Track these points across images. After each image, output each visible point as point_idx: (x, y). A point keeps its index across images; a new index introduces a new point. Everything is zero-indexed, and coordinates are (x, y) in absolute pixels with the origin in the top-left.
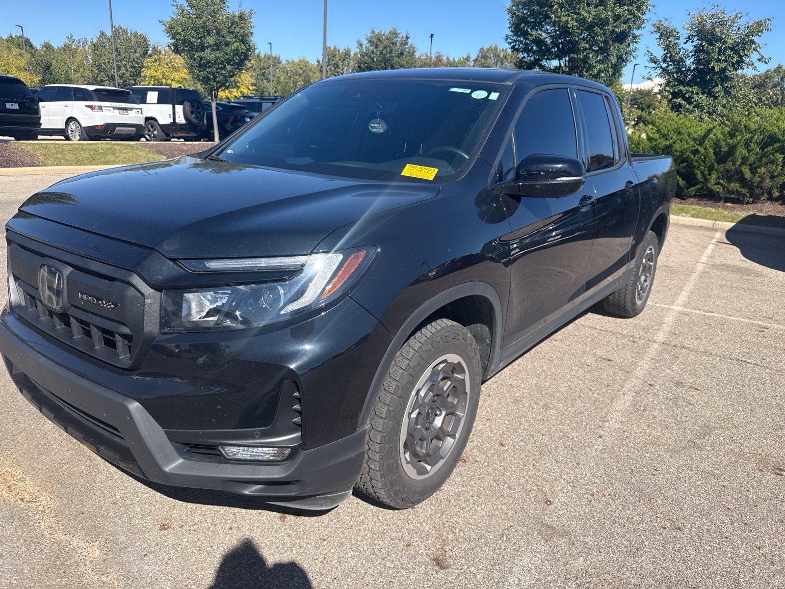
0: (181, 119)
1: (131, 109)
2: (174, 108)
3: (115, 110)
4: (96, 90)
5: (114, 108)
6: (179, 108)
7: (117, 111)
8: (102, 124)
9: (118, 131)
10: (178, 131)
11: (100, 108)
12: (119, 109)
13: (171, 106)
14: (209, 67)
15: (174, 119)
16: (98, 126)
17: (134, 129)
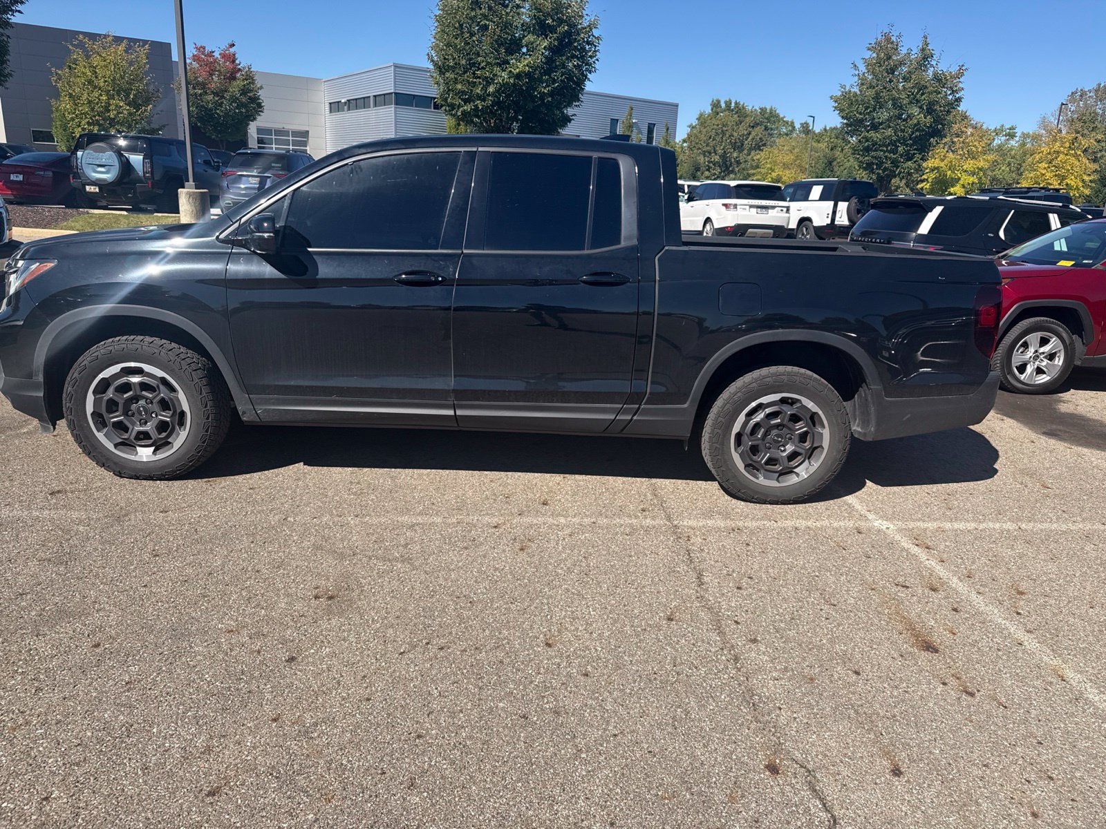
0: (842, 220)
1: (773, 207)
2: (835, 206)
3: (752, 209)
4: (738, 186)
5: (751, 206)
6: (843, 206)
7: (754, 210)
8: (733, 225)
9: (750, 233)
10: (836, 235)
11: (735, 206)
12: (758, 207)
13: (832, 203)
14: (876, 150)
15: (833, 220)
16: (727, 227)
17: (772, 231)
